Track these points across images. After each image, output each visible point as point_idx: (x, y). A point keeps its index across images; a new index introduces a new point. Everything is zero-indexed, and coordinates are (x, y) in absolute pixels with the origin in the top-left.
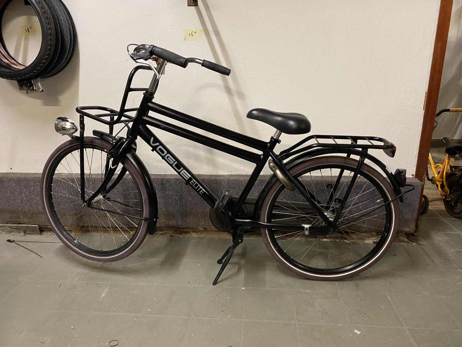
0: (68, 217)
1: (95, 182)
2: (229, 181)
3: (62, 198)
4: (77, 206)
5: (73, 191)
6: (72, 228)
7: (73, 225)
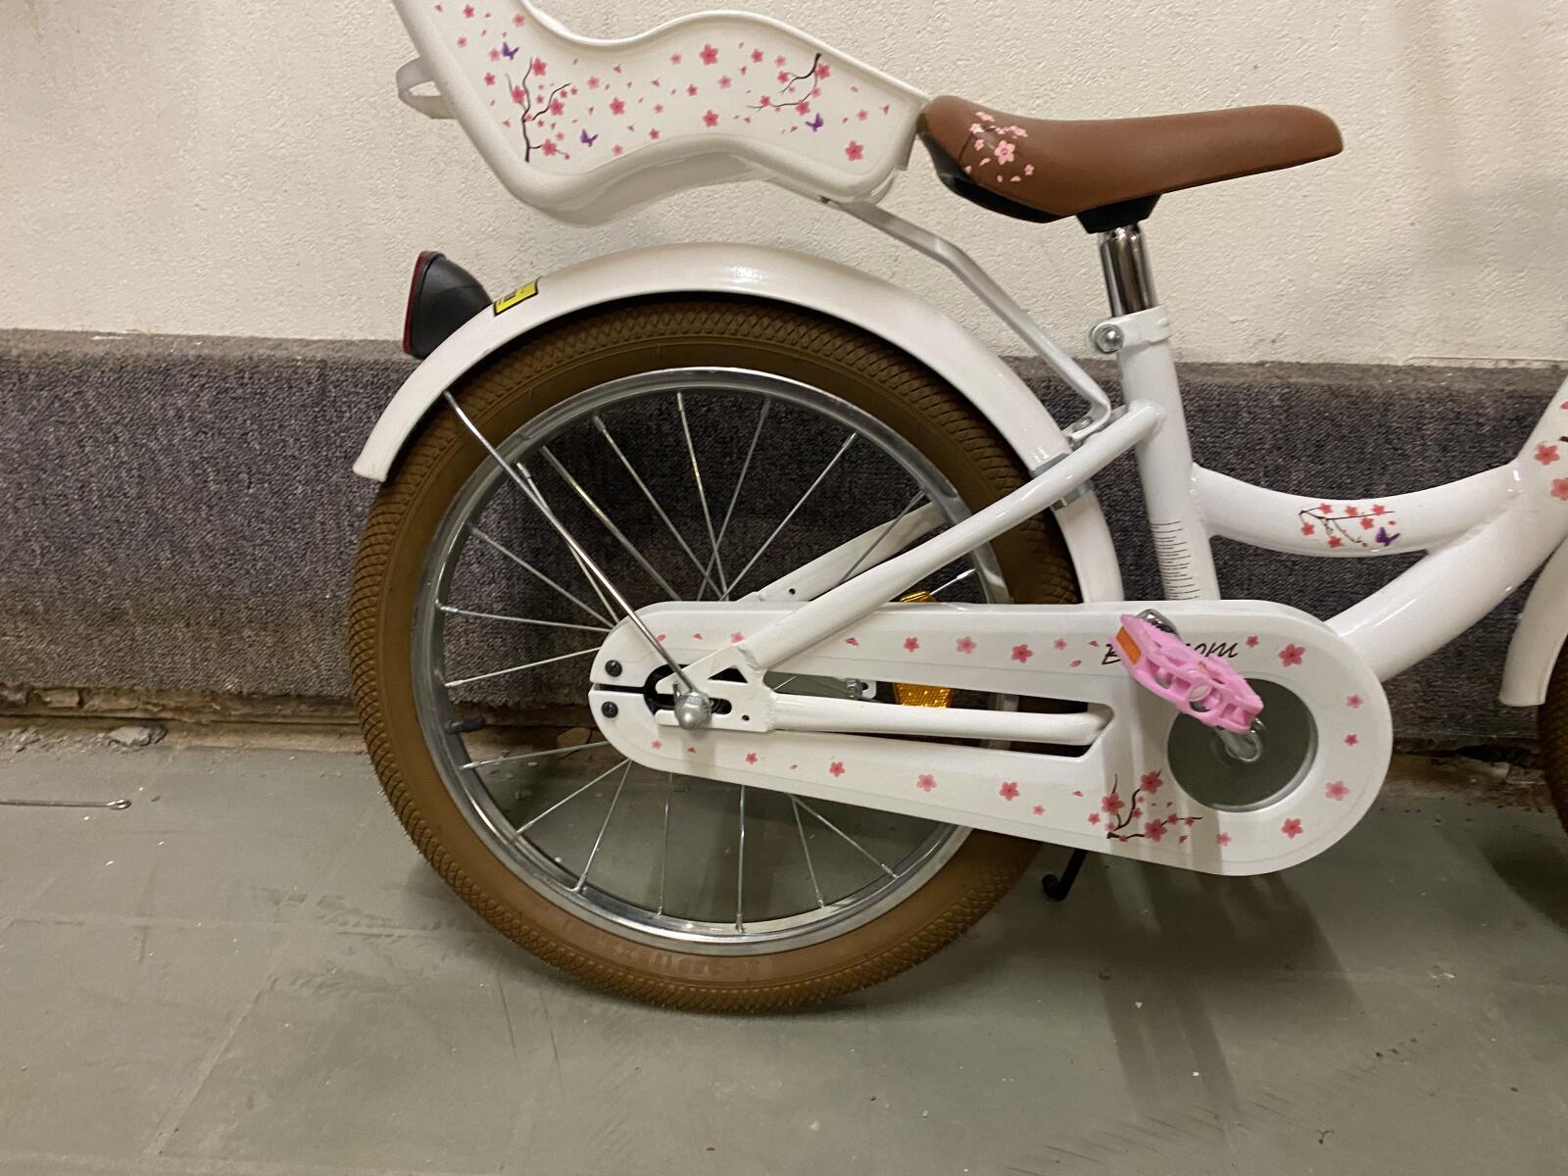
0: (139, 630)
1: (323, 391)
2: (1291, 397)
3: (90, 501)
4: (197, 556)
5: (167, 450)
6: (164, 708)
7: (178, 689)
